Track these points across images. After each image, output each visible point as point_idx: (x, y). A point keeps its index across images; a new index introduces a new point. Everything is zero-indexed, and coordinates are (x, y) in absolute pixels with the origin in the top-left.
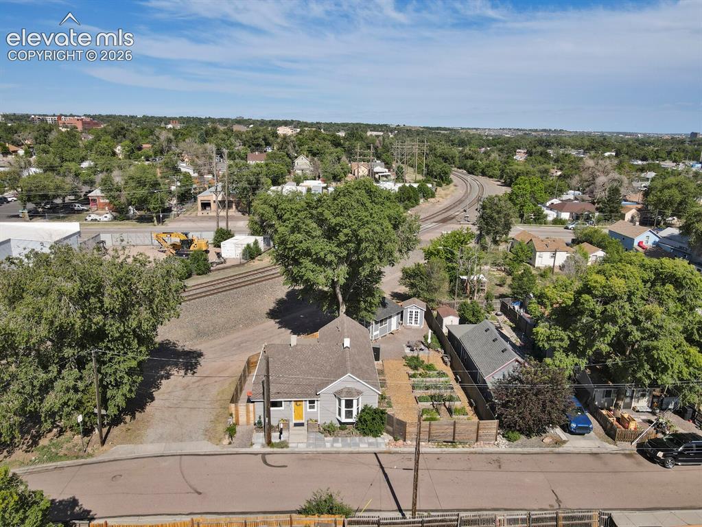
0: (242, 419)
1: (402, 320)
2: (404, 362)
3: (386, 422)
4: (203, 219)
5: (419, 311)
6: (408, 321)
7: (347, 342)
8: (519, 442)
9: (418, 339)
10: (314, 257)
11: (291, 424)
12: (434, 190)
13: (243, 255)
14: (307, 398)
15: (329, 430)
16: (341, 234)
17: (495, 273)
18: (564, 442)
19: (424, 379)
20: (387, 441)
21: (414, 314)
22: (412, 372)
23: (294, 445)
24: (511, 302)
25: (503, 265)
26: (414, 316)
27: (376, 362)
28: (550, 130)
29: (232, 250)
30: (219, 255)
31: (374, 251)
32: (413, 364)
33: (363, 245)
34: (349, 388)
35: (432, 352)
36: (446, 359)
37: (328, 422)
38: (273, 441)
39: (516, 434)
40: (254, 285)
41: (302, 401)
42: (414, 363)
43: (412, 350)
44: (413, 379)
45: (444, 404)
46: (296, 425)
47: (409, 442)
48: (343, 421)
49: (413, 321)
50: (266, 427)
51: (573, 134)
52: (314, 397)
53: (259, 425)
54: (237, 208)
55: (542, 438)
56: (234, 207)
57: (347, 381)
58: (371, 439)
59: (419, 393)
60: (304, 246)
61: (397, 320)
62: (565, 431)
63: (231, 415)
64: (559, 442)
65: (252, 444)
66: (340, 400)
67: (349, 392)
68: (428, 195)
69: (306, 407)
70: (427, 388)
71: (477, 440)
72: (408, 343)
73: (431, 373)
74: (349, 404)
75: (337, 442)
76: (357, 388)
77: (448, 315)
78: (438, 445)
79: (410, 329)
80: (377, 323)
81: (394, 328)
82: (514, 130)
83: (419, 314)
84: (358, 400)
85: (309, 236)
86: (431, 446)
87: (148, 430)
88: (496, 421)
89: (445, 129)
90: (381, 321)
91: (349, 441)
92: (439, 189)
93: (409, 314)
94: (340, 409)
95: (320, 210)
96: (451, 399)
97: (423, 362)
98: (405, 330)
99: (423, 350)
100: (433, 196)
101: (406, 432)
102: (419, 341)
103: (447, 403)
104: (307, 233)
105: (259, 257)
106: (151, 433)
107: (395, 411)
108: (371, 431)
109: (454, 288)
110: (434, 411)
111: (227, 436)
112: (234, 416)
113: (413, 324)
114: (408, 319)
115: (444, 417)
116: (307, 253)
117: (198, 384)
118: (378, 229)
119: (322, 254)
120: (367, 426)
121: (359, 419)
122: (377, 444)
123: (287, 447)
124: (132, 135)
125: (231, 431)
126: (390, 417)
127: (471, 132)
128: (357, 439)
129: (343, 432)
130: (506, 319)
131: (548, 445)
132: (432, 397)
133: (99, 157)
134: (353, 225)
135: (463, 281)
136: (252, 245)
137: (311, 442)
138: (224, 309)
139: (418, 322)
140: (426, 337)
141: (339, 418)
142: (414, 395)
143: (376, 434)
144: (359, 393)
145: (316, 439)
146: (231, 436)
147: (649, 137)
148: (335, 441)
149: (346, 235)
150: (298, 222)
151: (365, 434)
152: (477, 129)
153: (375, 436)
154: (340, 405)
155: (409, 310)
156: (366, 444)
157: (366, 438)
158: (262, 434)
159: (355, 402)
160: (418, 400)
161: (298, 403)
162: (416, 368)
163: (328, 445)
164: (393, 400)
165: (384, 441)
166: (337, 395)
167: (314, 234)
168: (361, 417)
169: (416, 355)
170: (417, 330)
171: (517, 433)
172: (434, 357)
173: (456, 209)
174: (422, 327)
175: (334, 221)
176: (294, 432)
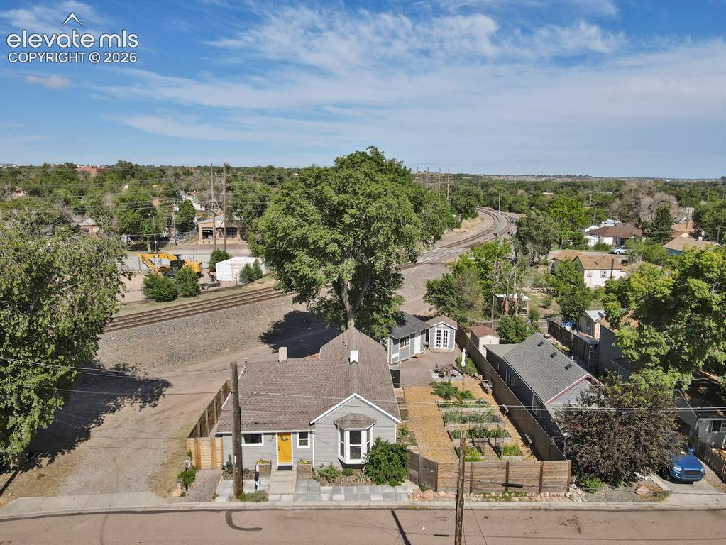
0: (206, 461)
1: (427, 340)
2: (432, 390)
3: (408, 464)
4: (203, 247)
5: (449, 330)
6: (436, 344)
7: (354, 356)
8: (600, 493)
9: (449, 363)
10: (312, 247)
11: (275, 467)
12: (459, 220)
13: (241, 276)
14: (296, 428)
15: (327, 476)
16: (346, 216)
17: (536, 295)
18: (666, 494)
19: (460, 410)
20: (410, 491)
21: (442, 333)
22: (442, 401)
23: (276, 497)
24: (561, 322)
25: (545, 286)
26: (442, 337)
27: (395, 390)
28: (575, 176)
29: (228, 272)
30: (213, 278)
31: (390, 233)
32: (443, 391)
33: (375, 225)
34: (355, 415)
35: (467, 378)
36: (486, 385)
37: (326, 465)
38: (246, 491)
39: (597, 482)
40: (248, 305)
41: (289, 434)
42: (445, 392)
43: (442, 376)
44: (444, 410)
45: (489, 442)
46: (281, 468)
47: (442, 493)
48: (347, 463)
49: (442, 344)
50: (236, 471)
51: (599, 179)
52: (306, 428)
53: (228, 469)
54: (241, 237)
55: (633, 488)
56: (238, 235)
57: (352, 404)
58: (387, 489)
59: (452, 426)
60: (299, 233)
61: (422, 341)
62: (664, 478)
63: (190, 454)
64: (658, 495)
65: (215, 496)
66: (342, 432)
67: (356, 420)
68: (453, 225)
69: (295, 443)
70: (464, 421)
71: (540, 491)
72: (436, 367)
73: (468, 402)
74: (356, 437)
75: (338, 492)
76: (367, 414)
77: (486, 334)
78: (484, 497)
79: (438, 352)
80: (396, 342)
81: (417, 350)
82: (538, 176)
83: (448, 334)
84: (368, 430)
85: (306, 220)
86: (475, 499)
87: (70, 477)
88: (568, 462)
89: (467, 175)
90: (402, 340)
91: (355, 492)
92: (464, 221)
93: (436, 334)
94: (342, 446)
95: (319, 187)
96: (497, 434)
97: (456, 389)
98: (431, 354)
99: (455, 376)
100: (458, 226)
101: (437, 478)
102: (450, 365)
103: (493, 441)
104: (302, 216)
105: (260, 280)
106: (73, 481)
107: (422, 449)
108: (387, 478)
109: (489, 308)
110: (476, 449)
111: (179, 485)
112: (193, 456)
113: (442, 347)
114: (436, 340)
115: (490, 458)
116: (303, 243)
117: (156, 416)
118: (393, 202)
119: (322, 243)
120: (380, 469)
121: (370, 460)
122: (397, 496)
123: (265, 499)
124: (141, 175)
125: (187, 478)
126: (415, 457)
127: (494, 178)
128: (367, 489)
129: (348, 479)
130: (556, 341)
131: (645, 498)
132: (472, 433)
133: (97, 188)
134: (360, 203)
135: (500, 301)
136: (251, 266)
137: (301, 492)
138: (208, 330)
139: (448, 344)
140: (458, 361)
141: (342, 458)
142: (446, 429)
143: (394, 480)
144: (370, 422)
145: (308, 489)
146: (186, 485)
147: (678, 182)
148: (336, 492)
149: (353, 216)
150: (291, 203)
151: (378, 481)
152: (500, 176)
153: (393, 484)
154: (343, 439)
155: (436, 329)
156: (379, 496)
157: (380, 487)
158: (231, 482)
159: (364, 434)
160: (452, 435)
161: (284, 437)
162: (447, 396)
163: (325, 497)
164: (418, 436)
165: (406, 491)
166: (339, 425)
167: (311, 218)
168: (373, 456)
169: (447, 381)
170: (447, 353)
171: (598, 479)
172: (471, 384)
173: (485, 237)
174: (453, 350)
175: (336, 198)
176: (278, 479)
